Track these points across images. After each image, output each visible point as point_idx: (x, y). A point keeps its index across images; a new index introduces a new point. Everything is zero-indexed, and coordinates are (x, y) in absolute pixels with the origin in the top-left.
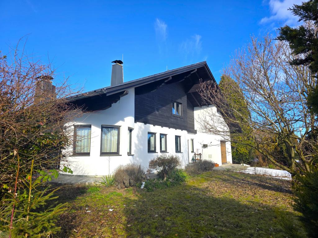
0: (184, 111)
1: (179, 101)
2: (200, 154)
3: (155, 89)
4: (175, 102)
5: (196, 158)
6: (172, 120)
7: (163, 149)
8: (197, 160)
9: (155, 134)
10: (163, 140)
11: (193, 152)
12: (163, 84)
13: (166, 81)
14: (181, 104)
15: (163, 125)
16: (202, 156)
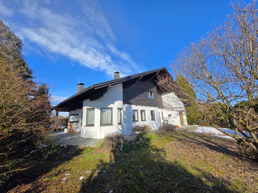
0: (155, 96)
1: (151, 90)
2: (167, 120)
3: (134, 84)
4: (149, 91)
5: (165, 123)
6: (148, 102)
7: (144, 119)
8: (166, 123)
9: (137, 110)
10: (143, 113)
11: (163, 119)
12: (138, 81)
13: (139, 79)
14: (153, 92)
15: (142, 105)
16: (168, 121)
